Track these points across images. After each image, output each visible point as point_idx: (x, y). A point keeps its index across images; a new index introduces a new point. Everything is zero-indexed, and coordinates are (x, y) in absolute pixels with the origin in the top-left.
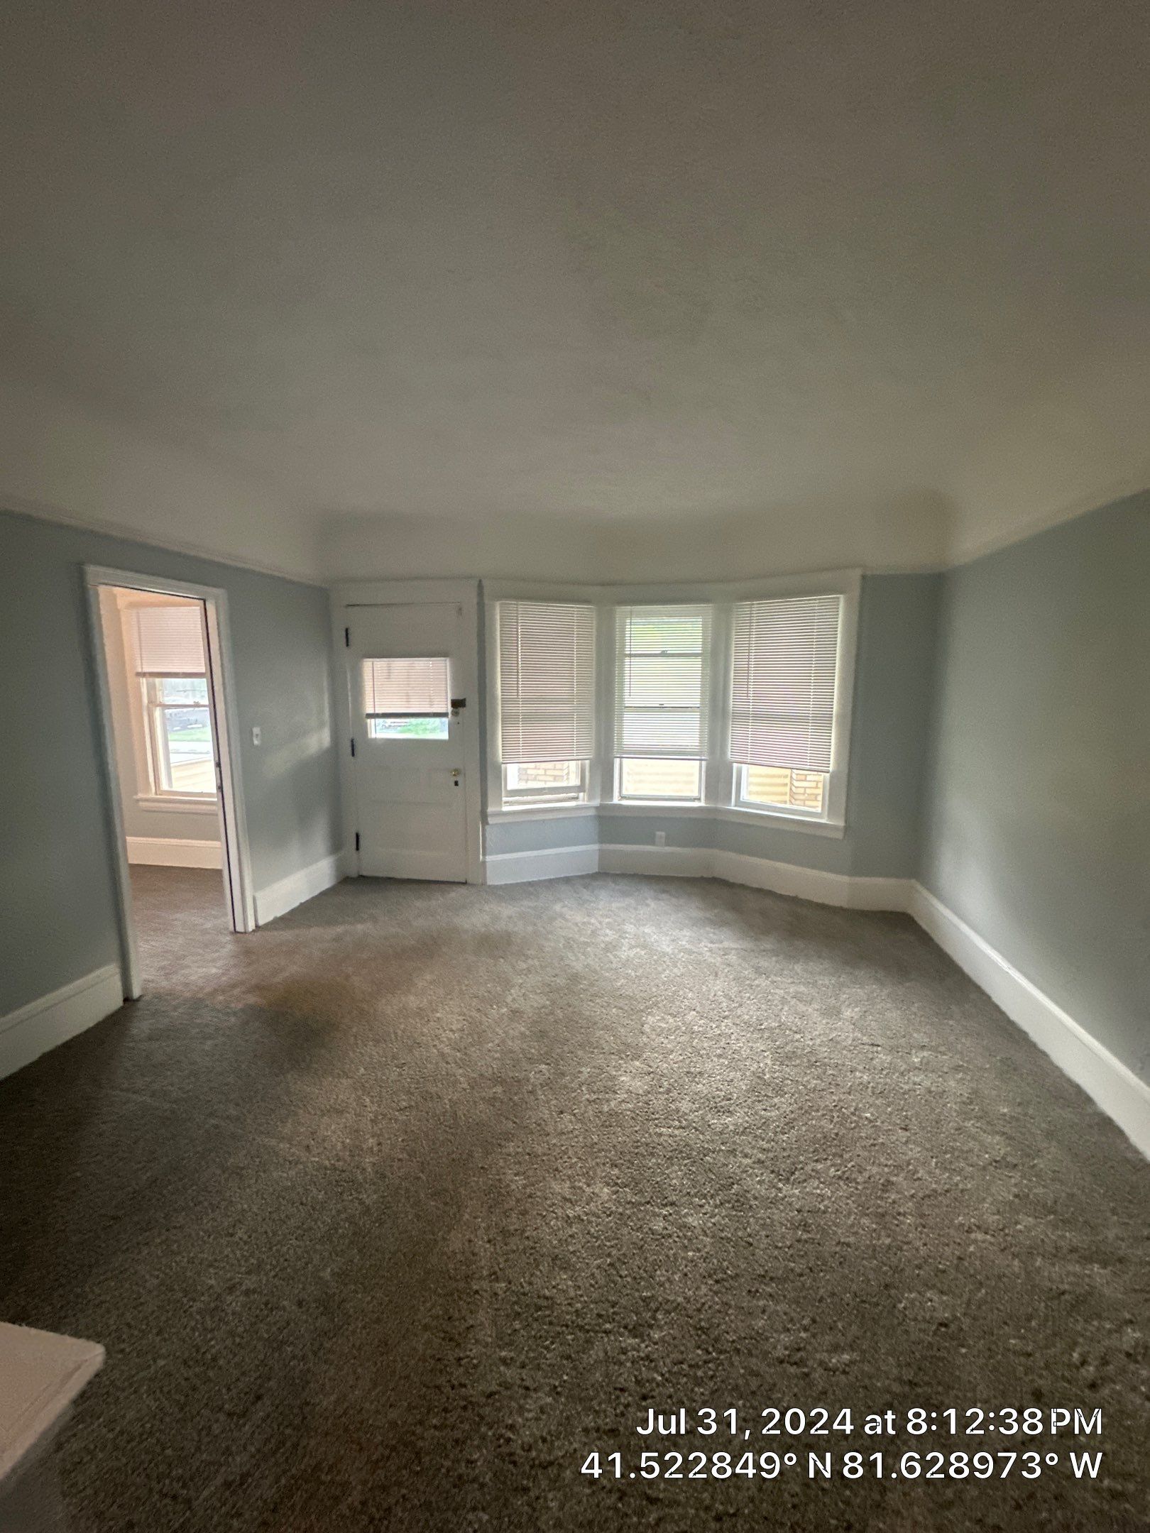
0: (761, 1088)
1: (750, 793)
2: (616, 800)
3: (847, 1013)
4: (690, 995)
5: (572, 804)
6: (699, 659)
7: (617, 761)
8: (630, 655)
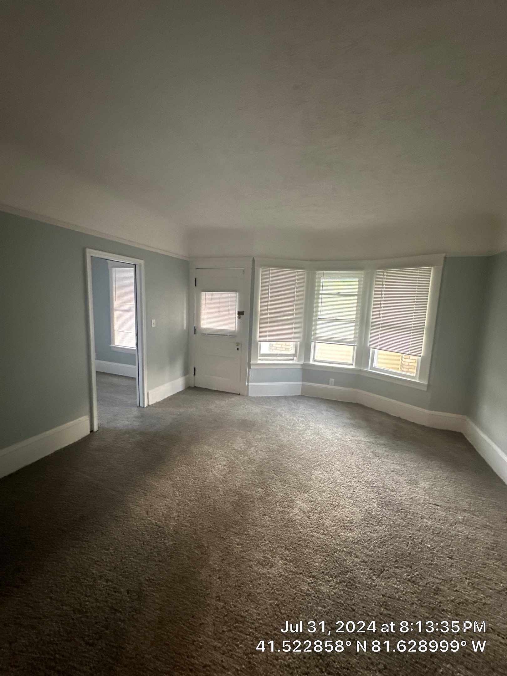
0: (368, 518)
1: (378, 362)
2: (311, 362)
3: (422, 484)
4: (338, 462)
5: (291, 362)
6: (356, 297)
7: (313, 344)
8: (322, 294)
